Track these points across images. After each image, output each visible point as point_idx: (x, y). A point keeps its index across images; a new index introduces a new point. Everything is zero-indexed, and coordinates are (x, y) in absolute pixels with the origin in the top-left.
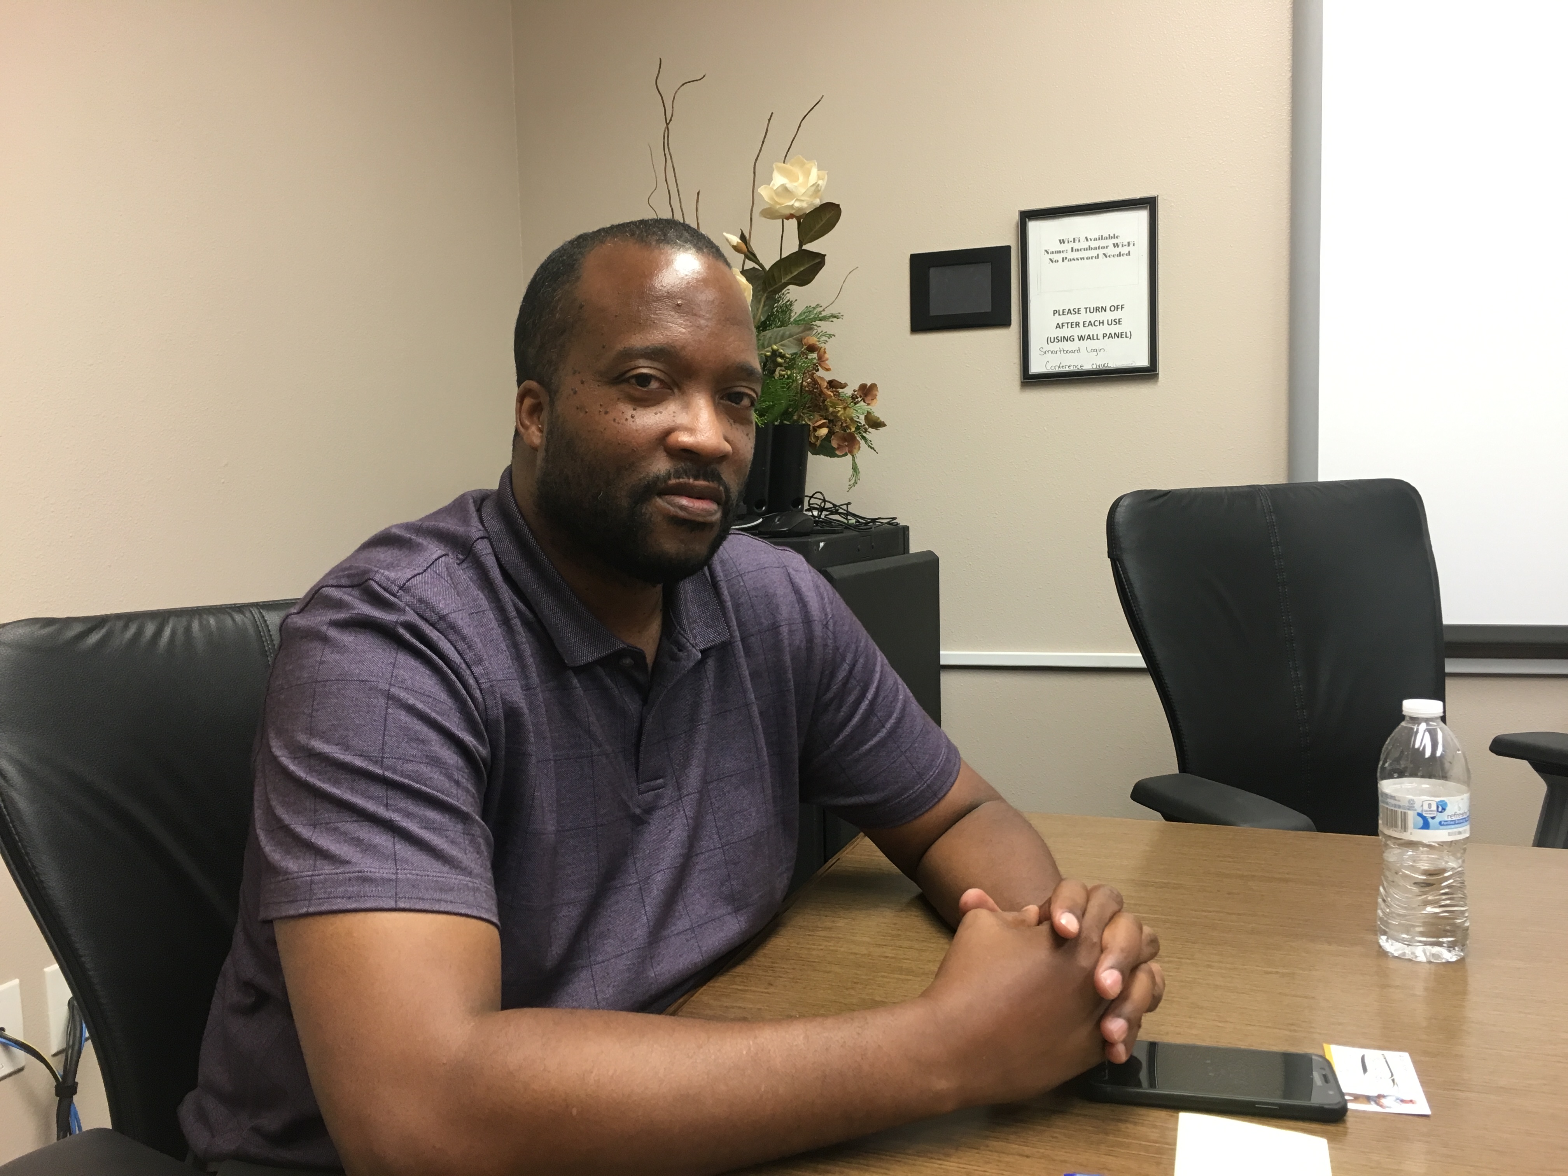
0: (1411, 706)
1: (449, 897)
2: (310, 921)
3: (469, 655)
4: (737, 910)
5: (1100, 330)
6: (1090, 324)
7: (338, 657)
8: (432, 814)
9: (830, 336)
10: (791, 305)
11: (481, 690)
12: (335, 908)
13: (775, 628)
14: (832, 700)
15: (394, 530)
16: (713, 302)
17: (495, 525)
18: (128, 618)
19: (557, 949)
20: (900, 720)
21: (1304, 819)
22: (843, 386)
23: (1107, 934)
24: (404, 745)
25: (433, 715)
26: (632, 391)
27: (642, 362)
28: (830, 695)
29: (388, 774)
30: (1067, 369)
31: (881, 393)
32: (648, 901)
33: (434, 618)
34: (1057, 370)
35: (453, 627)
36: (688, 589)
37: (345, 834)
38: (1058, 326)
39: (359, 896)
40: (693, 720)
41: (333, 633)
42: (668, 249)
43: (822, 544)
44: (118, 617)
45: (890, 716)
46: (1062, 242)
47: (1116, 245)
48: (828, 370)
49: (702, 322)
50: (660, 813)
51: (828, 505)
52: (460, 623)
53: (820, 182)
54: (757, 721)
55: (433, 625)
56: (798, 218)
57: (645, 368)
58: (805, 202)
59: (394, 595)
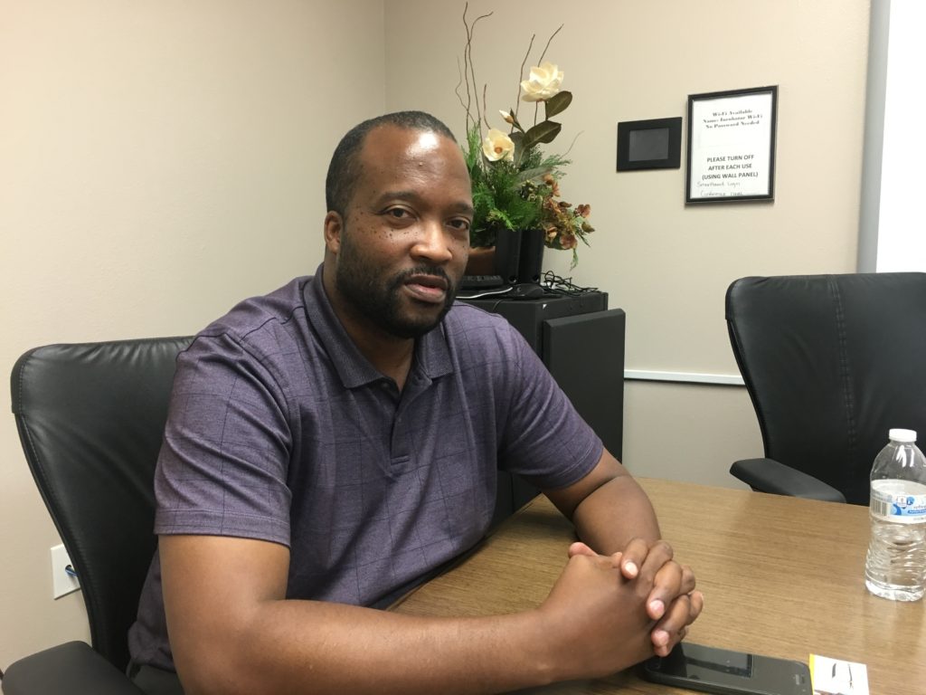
0: (895, 434)
1: (255, 529)
2: (173, 538)
3: (281, 381)
4: (451, 537)
5: (736, 171)
6: (731, 167)
7: (202, 380)
8: (249, 478)
9: (564, 174)
10: (541, 154)
11: (287, 402)
12: (186, 532)
13: (484, 365)
14: (520, 410)
15: (249, 302)
16: (442, 163)
17: (310, 299)
18: (114, 344)
19: (334, 557)
20: (563, 424)
21: (837, 494)
22: (569, 206)
23: (658, 576)
24: (235, 435)
25: (255, 417)
26: (391, 219)
27: (397, 202)
28: (519, 407)
29: (224, 453)
30: (715, 196)
31: (592, 211)
32: (393, 529)
33: (261, 358)
34: (709, 196)
35: (271, 363)
36: (429, 339)
37: (196, 487)
38: (710, 168)
39: (199, 526)
40: (428, 422)
41: (201, 365)
42: (415, 130)
43: (544, 306)
44: (108, 344)
45: (555, 422)
46: (715, 114)
47: (750, 117)
48: (558, 196)
49: (435, 176)
50: (403, 477)
51: (556, 279)
52: (276, 361)
53: (559, 79)
54: (470, 422)
55: (260, 362)
56: (546, 101)
57: (399, 205)
58: (549, 91)
59: (238, 343)
